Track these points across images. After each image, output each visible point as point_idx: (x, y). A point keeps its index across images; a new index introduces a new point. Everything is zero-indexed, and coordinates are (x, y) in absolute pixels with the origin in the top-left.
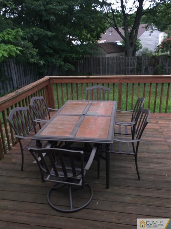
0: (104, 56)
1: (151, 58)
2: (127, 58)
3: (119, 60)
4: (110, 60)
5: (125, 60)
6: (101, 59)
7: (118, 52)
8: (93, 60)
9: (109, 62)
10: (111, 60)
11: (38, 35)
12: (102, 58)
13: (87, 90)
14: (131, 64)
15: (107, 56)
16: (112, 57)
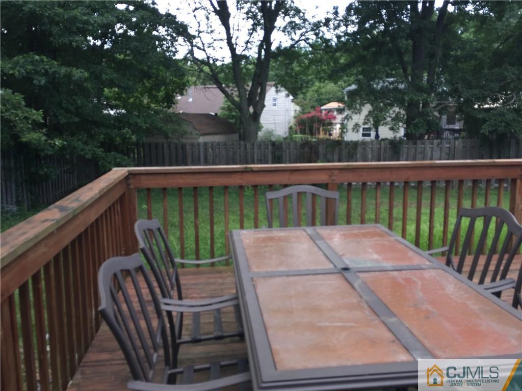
0: (195, 141)
1: (302, 145)
2: (248, 145)
3: (232, 149)
4: (210, 149)
5: (246, 148)
6: (188, 147)
7: (224, 133)
8: (170, 149)
9: (208, 154)
10: (212, 149)
11: (46, 74)
12: (192, 145)
13: (271, 200)
14: (259, 158)
15: (202, 140)
16: (215, 142)
